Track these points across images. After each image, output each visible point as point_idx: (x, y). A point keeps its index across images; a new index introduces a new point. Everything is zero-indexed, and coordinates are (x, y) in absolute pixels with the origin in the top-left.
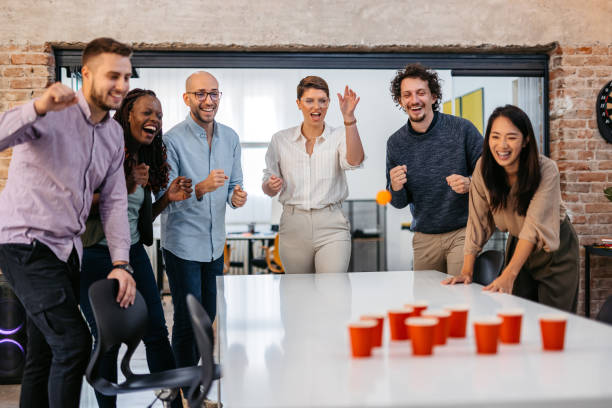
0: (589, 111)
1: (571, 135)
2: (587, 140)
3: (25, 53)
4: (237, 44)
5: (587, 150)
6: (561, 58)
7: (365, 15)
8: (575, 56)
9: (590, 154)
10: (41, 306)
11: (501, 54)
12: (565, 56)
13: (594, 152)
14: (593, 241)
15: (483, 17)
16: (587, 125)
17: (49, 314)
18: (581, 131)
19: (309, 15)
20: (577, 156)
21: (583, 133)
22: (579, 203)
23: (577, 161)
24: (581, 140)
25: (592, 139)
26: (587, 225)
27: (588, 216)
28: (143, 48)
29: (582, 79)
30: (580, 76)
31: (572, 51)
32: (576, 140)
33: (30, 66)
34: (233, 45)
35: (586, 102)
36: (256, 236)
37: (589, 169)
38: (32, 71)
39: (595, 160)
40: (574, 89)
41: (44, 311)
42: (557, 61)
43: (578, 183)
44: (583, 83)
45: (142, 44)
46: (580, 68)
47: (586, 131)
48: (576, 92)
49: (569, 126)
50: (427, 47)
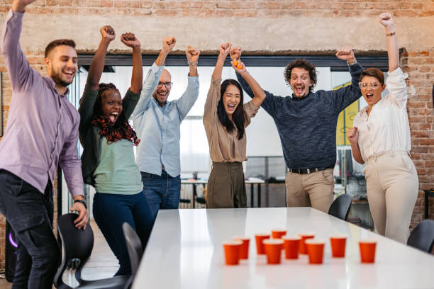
0: (427, 96)
1: (415, 113)
2: (426, 116)
3: (37, 56)
4: (181, 50)
5: (426, 123)
6: (407, 59)
7: (269, 30)
8: (417, 57)
9: (428, 126)
10: (26, 225)
11: (365, 56)
12: (410, 57)
13: (431, 124)
14: (431, 187)
15: (352, 31)
16: (426, 106)
17: (32, 232)
18: (422, 109)
19: (231, 30)
20: (419, 128)
21: (423, 111)
22: (421, 160)
23: (419, 131)
24: (422, 116)
25: (430, 116)
26: (426, 176)
27: (427, 169)
28: (117, 52)
29: (422, 73)
30: (421, 71)
31: (415, 54)
32: (419, 116)
33: (40, 66)
34: (178, 51)
35: (425, 90)
36: (198, 181)
37: (427, 136)
38: (42, 68)
39: (431, 130)
40: (417, 80)
41: (28, 230)
42: (405, 61)
43: (419, 146)
44: (423, 76)
45: (116, 50)
46: (421, 66)
47: (426, 110)
48: (418, 83)
49: (413, 106)
50: (313, 52)
